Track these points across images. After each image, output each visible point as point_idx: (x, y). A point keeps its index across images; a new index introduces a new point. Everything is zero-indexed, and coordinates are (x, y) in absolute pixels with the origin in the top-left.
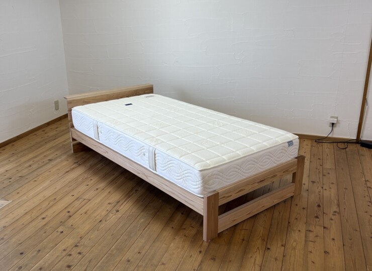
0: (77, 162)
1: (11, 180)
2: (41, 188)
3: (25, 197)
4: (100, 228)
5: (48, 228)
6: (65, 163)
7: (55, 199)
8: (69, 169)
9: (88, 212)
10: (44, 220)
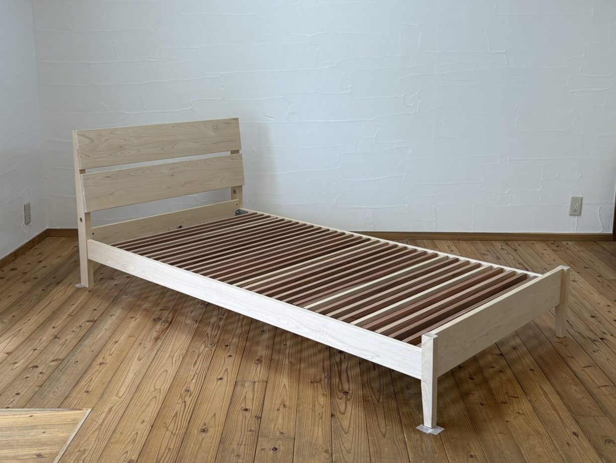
0: (159, 319)
1: (40, 370)
2: (131, 375)
3: (114, 398)
4: (346, 428)
5: (235, 446)
6: (133, 324)
7: (187, 391)
8: (154, 334)
9: (287, 404)
10: (209, 434)
